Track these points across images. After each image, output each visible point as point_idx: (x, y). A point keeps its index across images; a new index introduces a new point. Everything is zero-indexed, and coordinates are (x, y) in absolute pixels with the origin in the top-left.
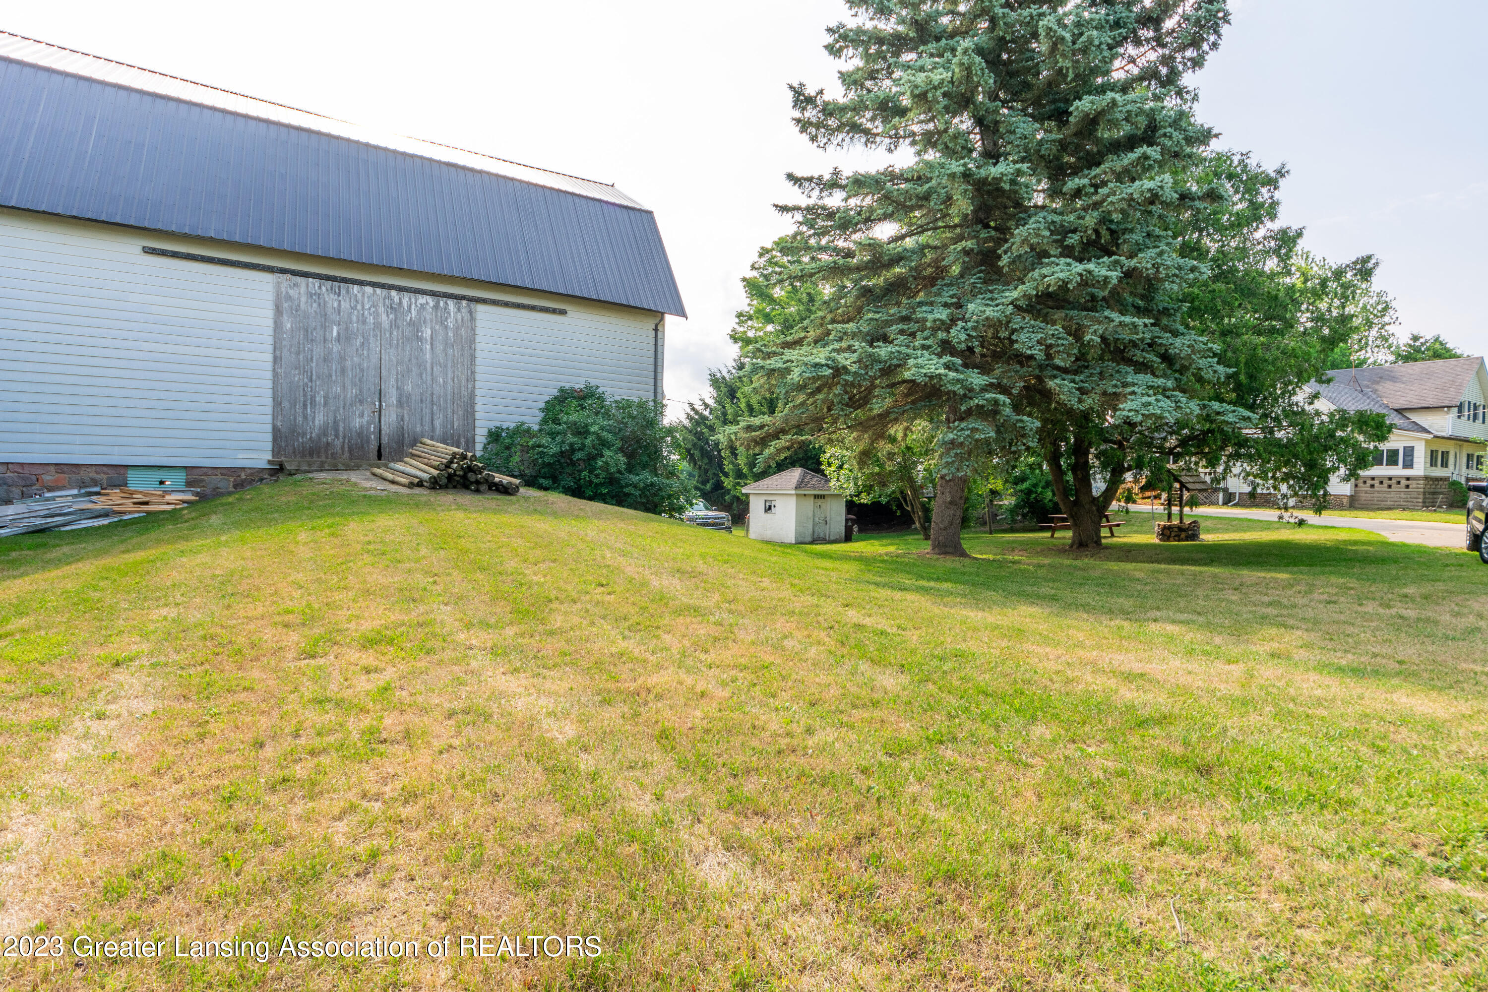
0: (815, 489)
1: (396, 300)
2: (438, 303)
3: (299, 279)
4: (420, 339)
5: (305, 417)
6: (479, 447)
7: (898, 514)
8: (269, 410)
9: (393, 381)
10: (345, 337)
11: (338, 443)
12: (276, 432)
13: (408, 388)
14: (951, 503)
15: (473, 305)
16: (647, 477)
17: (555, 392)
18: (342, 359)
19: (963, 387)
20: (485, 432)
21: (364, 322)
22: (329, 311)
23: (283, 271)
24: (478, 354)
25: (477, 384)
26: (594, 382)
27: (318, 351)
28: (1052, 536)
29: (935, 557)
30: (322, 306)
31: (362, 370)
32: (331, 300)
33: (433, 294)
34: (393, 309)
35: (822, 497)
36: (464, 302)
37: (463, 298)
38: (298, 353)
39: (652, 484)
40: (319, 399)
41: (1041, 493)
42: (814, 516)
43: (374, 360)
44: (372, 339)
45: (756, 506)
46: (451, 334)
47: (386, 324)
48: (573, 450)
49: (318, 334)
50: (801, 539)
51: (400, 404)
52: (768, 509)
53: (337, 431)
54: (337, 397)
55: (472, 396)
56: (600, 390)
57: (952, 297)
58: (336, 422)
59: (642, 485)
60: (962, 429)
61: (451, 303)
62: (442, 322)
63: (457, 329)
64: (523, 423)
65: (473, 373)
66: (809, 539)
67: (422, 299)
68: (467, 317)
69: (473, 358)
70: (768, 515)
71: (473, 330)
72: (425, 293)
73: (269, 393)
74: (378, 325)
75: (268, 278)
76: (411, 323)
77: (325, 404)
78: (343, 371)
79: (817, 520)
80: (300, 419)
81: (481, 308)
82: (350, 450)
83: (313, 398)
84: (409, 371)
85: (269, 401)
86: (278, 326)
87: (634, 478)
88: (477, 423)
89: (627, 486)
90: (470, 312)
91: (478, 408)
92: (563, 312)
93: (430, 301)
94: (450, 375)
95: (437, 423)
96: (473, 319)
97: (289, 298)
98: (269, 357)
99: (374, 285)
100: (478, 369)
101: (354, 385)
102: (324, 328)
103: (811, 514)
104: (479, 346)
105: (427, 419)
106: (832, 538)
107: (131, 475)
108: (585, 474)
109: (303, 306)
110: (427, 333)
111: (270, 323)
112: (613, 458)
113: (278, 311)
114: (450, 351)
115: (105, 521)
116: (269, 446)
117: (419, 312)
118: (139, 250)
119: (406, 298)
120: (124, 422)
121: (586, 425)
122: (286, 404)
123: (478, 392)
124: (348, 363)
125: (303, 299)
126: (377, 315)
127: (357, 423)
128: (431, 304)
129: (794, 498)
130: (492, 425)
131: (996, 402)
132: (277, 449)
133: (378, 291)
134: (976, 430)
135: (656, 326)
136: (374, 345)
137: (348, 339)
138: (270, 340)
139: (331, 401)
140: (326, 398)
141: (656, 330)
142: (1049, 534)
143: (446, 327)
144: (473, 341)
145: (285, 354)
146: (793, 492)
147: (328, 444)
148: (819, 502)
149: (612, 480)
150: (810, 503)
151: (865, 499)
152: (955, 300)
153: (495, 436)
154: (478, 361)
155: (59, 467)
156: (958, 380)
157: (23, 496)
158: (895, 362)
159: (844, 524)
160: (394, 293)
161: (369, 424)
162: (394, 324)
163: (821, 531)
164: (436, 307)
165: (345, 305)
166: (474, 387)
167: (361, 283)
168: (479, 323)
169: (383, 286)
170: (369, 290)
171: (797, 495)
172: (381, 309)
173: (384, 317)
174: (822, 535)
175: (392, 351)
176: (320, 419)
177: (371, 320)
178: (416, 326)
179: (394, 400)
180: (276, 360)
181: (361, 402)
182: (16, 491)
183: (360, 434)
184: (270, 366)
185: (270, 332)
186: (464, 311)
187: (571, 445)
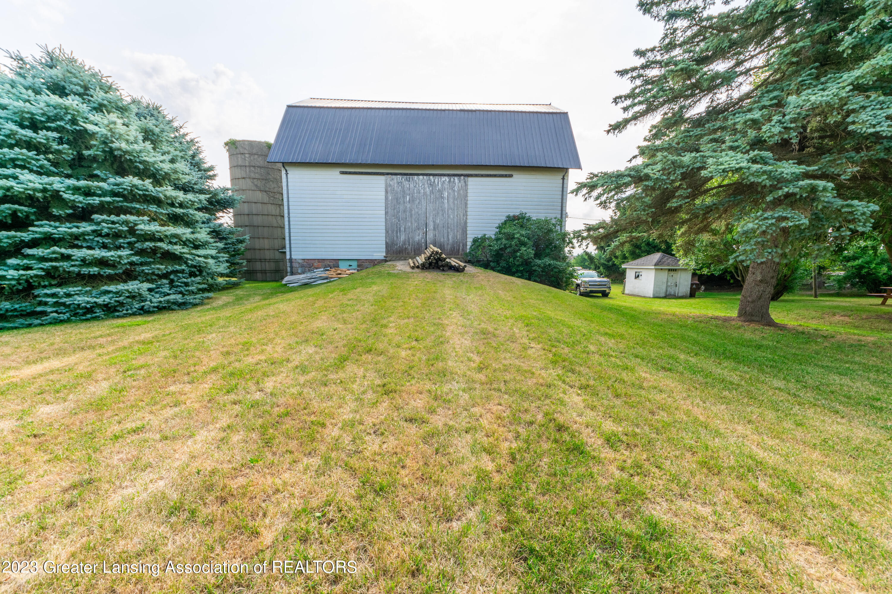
0: (669, 265)
1: (433, 180)
2: (450, 179)
3: (394, 177)
4: (443, 198)
5: (397, 237)
6: (468, 247)
7: (732, 281)
8: (384, 235)
9: (431, 219)
10: (412, 201)
11: (409, 248)
12: (387, 243)
13: (438, 221)
14: (761, 281)
15: (466, 178)
16: (547, 261)
17: (504, 218)
18: (411, 210)
19: (770, 178)
20: (471, 240)
21: (419, 193)
22: (405, 189)
23: (388, 174)
24: (469, 202)
25: (468, 217)
26: (524, 211)
27: (402, 207)
28: (883, 303)
29: (740, 323)
30: (403, 187)
31: (419, 215)
32: (406, 184)
33: (448, 175)
34: (431, 185)
35: (675, 270)
36: (462, 177)
37: (462, 175)
38: (394, 209)
39: (550, 265)
40: (402, 229)
41: (874, 268)
42: (667, 282)
43: (424, 210)
44: (423, 200)
45: (630, 275)
46: (456, 194)
47: (428, 193)
48: (506, 248)
49: (401, 201)
50: (656, 295)
51: (434, 229)
52: (637, 277)
53: (409, 242)
54: (409, 228)
55: (466, 223)
56: (527, 215)
57: (771, 100)
58: (409, 238)
59: (542, 265)
60: (766, 218)
61: (456, 179)
62: (452, 189)
63: (459, 191)
64: (485, 235)
65: (466, 211)
66: (663, 295)
67: (444, 179)
68: (463, 184)
69: (466, 204)
70: (637, 280)
71: (467, 190)
72: (444, 175)
73: (384, 228)
74: (425, 193)
75: (383, 178)
76: (439, 191)
77: (405, 231)
78: (411, 216)
79: (669, 284)
80: (395, 238)
81: (470, 179)
82: (414, 251)
83: (400, 228)
84: (438, 213)
85: (384, 231)
86: (386, 198)
87: (538, 262)
88: (468, 236)
89: (534, 266)
90: (465, 182)
91: (468, 229)
92: (511, 176)
93: (447, 179)
94: (456, 214)
95: (450, 237)
96: (466, 185)
97: (390, 185)
98: (384, 212)
99: (423, 175)
100: (469, 210)
101: (415, 221)
102: (404, 197)
103: (665, 280)
104: (469, 198)
105: (446, 235)
106: (680, 295)
107: (340, 263)
108: (511, 260)
109: (395, 188)
110: (446, 194)
111: (384, 197)
112: (527, 252)
113: (387, 192)
114: (456, 202)
115: (325, 281)
116: (384, 250)
117: (442, 185)
118: (338, 173)
119: (437, 179)
120: (337, 242)
121: (514, 234)
122: (390, 232)
123: (468, 221)
124: (413, 212)
125: (396, 185)
126: (424, 188)
127: (417, 238)
128: (448, 180)
129: (654, 271)
130: (473, 236)
131: (813, 189)
132: (387, 252)
133: (425, 177)
134: (785, 219)
135: (564, 176)
136: (423, 203)
137: (413, 201)
138: (384, 205)
139: (407, 230)
140: (405, 228)
141: (563, 179)
142: (880, 301)
143: (454, 191)
144: (466, 196)
145: (389, 210)
146: (653, 267)
147: (406, 248)
148: (672, 273)
149: (527, 263)
150: (664, 275)
151: (705, 271)
152: (775, 101)
153: (475, 241)
154: (468, 206)
155: (319, 260)
156: (765, 172)
157: (309, 271)
158: (698, 165)
159: (689, 286)
160: (431, 177)
161: (422, 239)
162: (432, 192)
163: (671, 291)
164: (450, 181)
165: (412, 186)
166: (467, 219)
167: (418, 175)
168: (469, 187)
169: (426, 175)
170: (421, 177)
171: (656, 269)
172: (426, 186)
173: (427, 189)
174: (672, 293)
175: (431, 205)
176: (403, 238)
177: (422, 191)
178: (441, 192)
179: (432, 227)
180: (386, 213)
181: (418, 229)
182: (307, 269)
183: (418, 244)
184: (384, 216)
185: (384, 201)
186: (462, 182)
187: (505, 245)
